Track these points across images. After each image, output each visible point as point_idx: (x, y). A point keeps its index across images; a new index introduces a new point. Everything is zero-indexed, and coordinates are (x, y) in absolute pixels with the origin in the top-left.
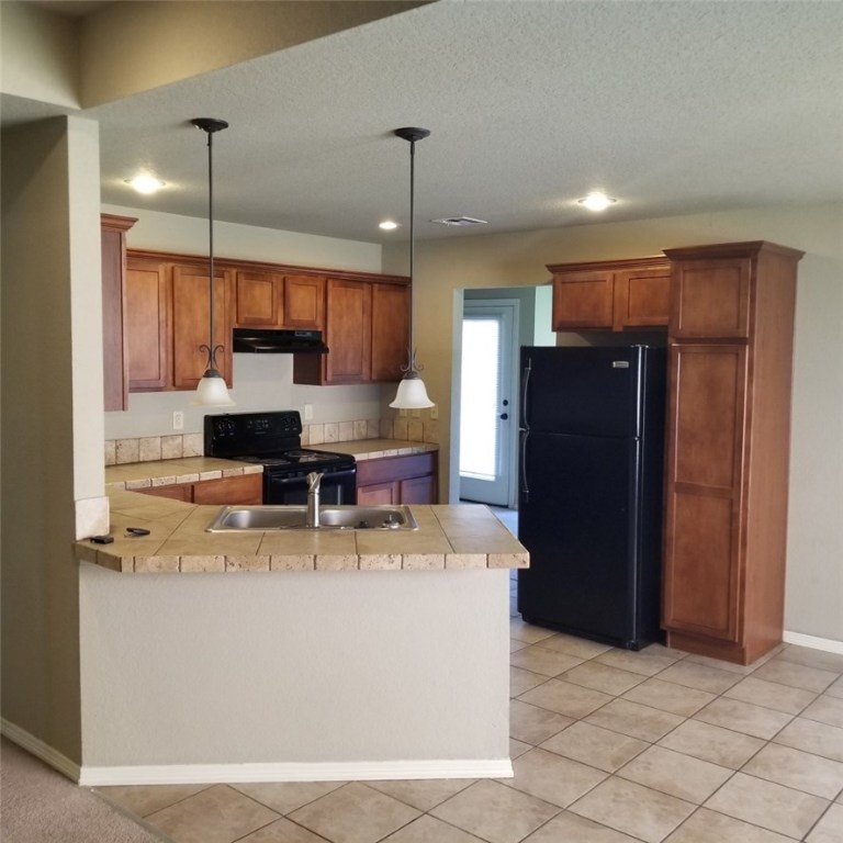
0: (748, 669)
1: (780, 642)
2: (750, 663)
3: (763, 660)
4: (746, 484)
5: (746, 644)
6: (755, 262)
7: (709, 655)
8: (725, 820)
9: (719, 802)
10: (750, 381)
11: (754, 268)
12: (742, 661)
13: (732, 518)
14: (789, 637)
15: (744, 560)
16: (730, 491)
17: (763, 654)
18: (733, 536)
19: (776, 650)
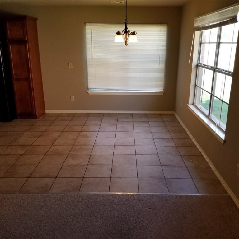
0: (38, 120)
1: (45, 113)
2: (39, 118)
3: (41, 117)
4: (32, 77)
5: (37, 114)
6: (26, 21)
7: (28, 119)
8: (36, 146)
9: (35, 144)
10: (29, 52)
11: (26, 23)
12: (37, 118)
13: (30, 85)
14: (47, 112)
15: (34, 95)
16: (28, 79)
17: (41, 116)
18: (30, 90)
19: (44, 115)
